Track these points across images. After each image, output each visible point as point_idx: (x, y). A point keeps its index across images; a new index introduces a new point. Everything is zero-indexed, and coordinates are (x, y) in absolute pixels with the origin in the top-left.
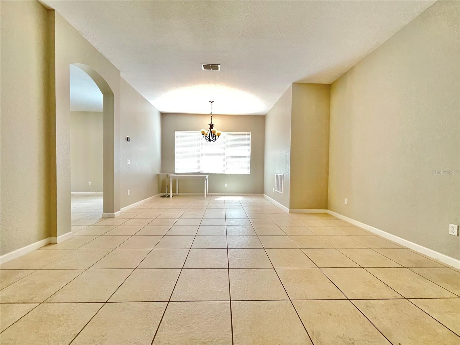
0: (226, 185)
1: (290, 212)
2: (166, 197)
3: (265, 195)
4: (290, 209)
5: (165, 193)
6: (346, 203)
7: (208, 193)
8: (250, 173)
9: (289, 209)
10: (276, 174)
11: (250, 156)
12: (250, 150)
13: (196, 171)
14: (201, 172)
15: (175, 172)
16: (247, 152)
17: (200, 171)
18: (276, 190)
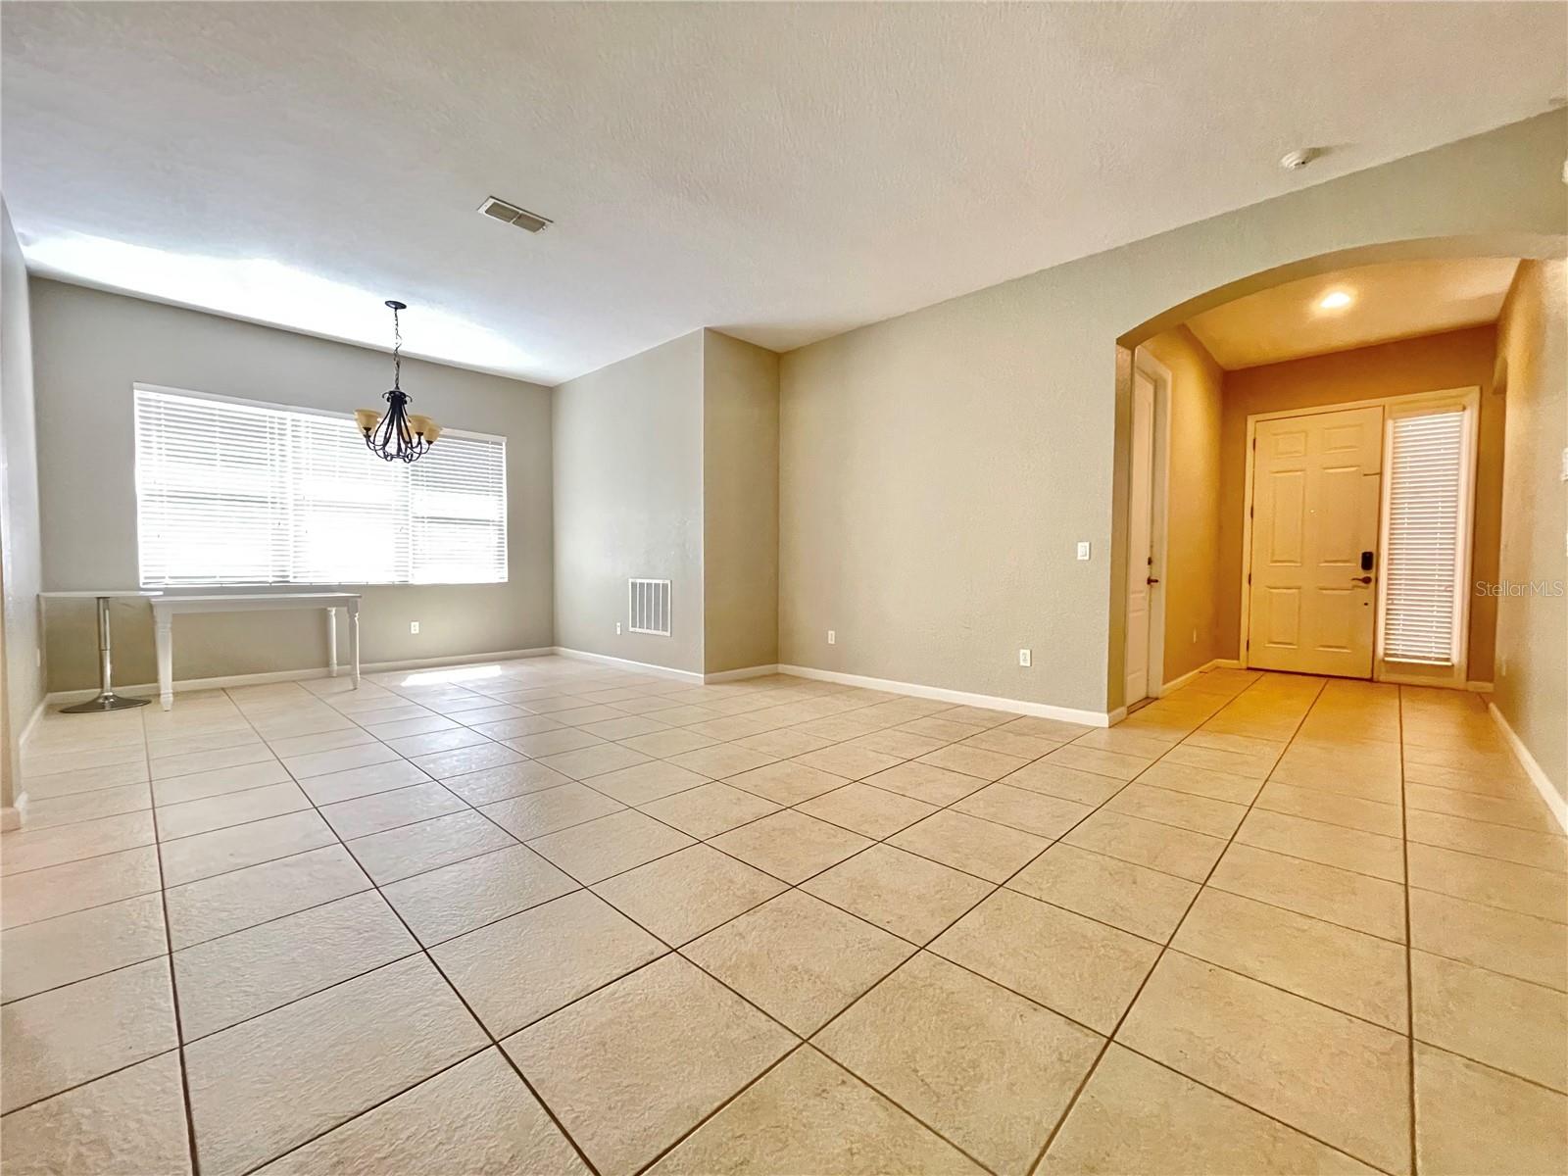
0: (415, 627)
1: (708, 683)
2: (102, 707)
3: (563, 649)
4: (705, 674)
5: (99, 690)
6: (831, 641)
7: (338, 664)
8: (506, 580)
9: (702, 676)
10: (630, 581)
11: (505, 520)
12: (505, 498)
13: (269, 576)
14: (291, 579)
15: (142, 580)
16: (494, 506)
17: (292, 575)
18: (631, 629)
